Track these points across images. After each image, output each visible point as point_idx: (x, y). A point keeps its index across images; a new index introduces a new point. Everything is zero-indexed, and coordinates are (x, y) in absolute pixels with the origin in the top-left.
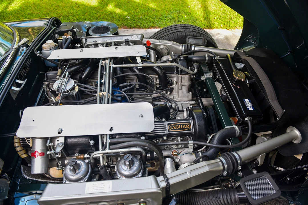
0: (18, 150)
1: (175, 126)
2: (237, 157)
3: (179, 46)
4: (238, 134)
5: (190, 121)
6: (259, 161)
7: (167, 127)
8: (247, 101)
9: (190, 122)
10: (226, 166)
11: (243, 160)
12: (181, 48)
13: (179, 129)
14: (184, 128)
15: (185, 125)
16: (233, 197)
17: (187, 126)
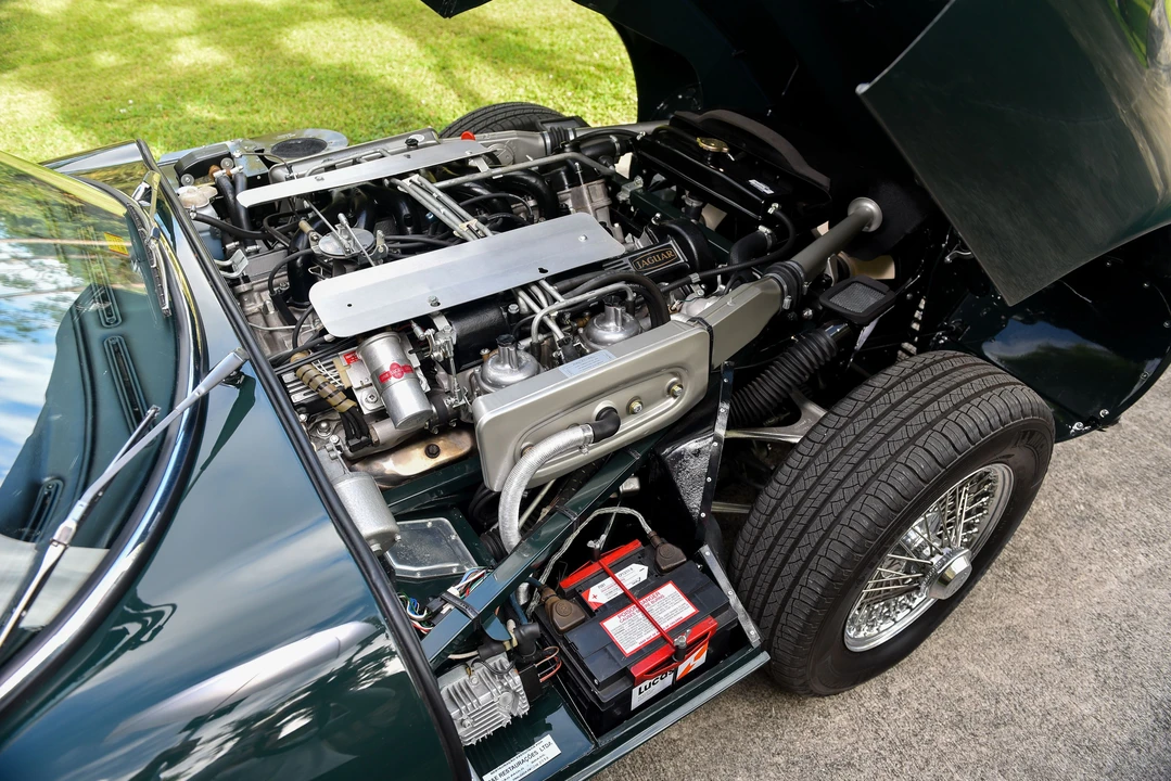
0: (330, 392)
1: (645, 259)
2: (796, 266)
3: (537, 138)
4: (770, 242)
5: (671, 242)
6: (831, 275)
7: (630, 265)
8: (753, 182)
9: (670, 246)
10: (785, 287)
11: (806, 270)
12: (541, 142)
13: (656, 264)
14: (666, 260)
15: (664, 252)
16: (823, 341)
17: (670, 255)
